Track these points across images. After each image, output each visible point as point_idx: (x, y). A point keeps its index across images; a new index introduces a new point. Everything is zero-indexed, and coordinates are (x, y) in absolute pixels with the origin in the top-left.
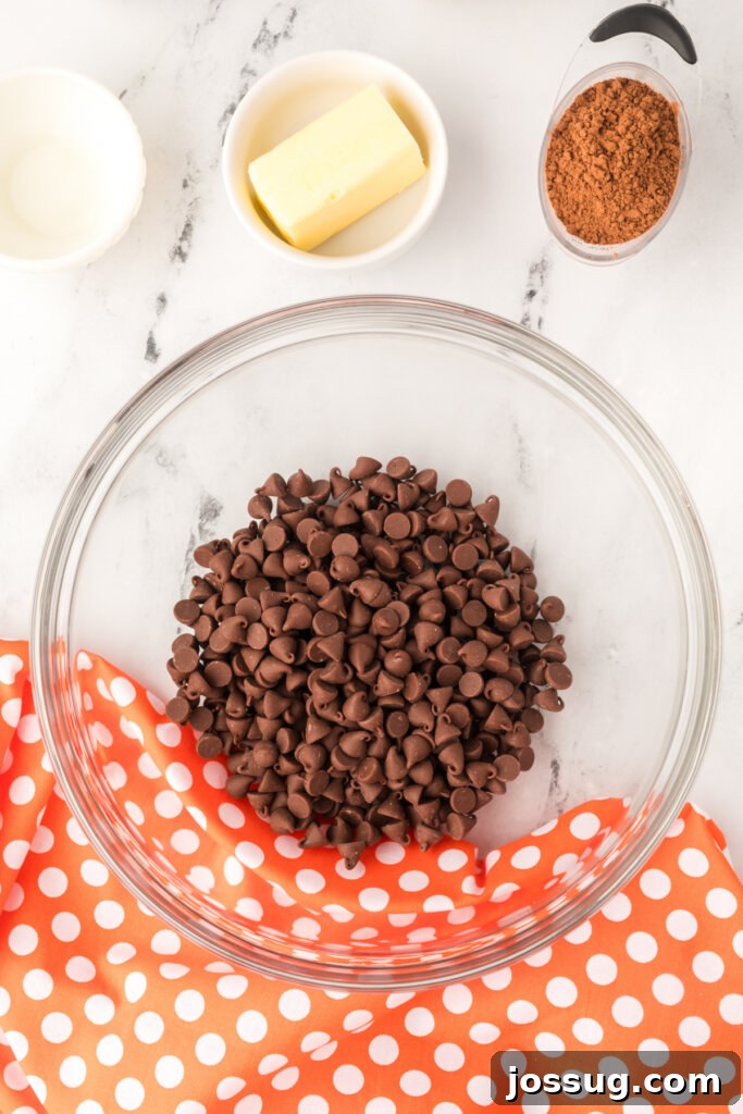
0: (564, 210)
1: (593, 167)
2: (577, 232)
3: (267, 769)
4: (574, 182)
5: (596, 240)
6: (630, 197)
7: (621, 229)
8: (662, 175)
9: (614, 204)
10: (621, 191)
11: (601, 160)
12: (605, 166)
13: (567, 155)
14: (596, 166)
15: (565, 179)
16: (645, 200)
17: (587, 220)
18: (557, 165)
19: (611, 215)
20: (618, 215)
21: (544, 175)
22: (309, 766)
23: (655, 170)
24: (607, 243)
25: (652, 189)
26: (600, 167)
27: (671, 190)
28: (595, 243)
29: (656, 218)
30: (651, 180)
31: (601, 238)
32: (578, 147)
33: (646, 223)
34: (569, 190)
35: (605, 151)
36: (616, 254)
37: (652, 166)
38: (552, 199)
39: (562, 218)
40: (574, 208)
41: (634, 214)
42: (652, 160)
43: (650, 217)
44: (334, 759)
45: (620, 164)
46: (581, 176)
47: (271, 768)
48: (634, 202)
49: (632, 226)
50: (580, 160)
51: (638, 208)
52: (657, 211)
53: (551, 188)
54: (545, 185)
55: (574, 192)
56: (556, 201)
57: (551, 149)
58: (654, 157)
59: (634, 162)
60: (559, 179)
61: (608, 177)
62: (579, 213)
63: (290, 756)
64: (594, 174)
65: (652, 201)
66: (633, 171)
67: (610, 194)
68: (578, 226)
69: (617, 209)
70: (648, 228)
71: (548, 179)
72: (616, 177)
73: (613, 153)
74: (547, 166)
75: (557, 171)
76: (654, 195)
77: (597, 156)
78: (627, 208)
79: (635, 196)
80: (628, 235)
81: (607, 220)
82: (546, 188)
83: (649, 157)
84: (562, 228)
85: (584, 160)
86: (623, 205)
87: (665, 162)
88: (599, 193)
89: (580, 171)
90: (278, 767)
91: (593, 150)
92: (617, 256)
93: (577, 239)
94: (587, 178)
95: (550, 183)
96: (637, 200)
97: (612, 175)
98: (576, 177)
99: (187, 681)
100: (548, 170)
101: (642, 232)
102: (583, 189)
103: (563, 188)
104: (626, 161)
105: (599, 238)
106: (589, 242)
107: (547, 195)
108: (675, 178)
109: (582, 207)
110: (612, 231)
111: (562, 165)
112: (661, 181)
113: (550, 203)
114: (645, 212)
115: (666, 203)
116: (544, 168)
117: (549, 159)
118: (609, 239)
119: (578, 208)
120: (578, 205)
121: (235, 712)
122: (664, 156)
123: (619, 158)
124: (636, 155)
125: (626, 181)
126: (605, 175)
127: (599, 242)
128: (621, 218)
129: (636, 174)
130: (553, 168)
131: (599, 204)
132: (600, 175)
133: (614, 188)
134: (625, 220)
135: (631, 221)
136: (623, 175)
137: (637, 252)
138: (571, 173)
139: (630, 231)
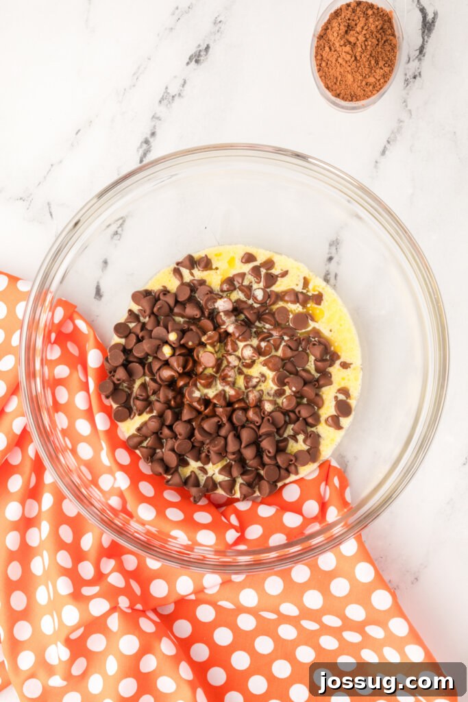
0: (329, 83)
1: (343, 53)
2: (338, 96)
3: (154, 433)
4: (333, 65)
5: (350, 98)
6: (368, 70)
7: (364, 91)
8: (387, 55)
9: (359, 75)
10: (362, 66)
11: (348, 48)
12: (351, 52)
13: (327, 49)
14: (345, 52)
15: (327, 64)
16: (378, 71)
17: (343, 87)
18: (322, 56)
19: (358, 82)
20: (362, 81)
21: (314, 63)
22: (180, 435)
23: (382, 53)
24: (357, 100)
25: (381, 63)
26: (348, 53)
27: (393, 64)
28: (350, 101)
29: (386, 82)
30: (380, 58)
31: (353, 97)
32: (334, 43)
33: (380, 85)
34: (330, 69)
35: (350, 43)
36: (363, 105)
37: (380, 50)
38: (321, 77)
39: (328, 88)
40: (335, 80)
41: (372, 80)
42: (380, 46)
43: (382, 81)
44: (196, 432)
45: (360, 49)
46: (337, 60)
47: (157, 433)
48: (371, 72)
49: (371, 87)
50: (335, 51)
51: (374, 76)
52: (386, 77)
53: (319, 70)
54: (316, 68)
55: (334, 70)
56: (323, 78)
57: (317, 47)
58: (380, 44)
59: (368, 47)
60: (324, 64)
61: (353, 58)
62: (338, 83)
63: (170, 427)
64: (345, 57)
65: (382, 71)
66: (369, 53)
67: (356, 69)
68: (338, 92)
69: (361, 78)
70: (381, 88)
71: (317, 65)
72: (358, 58)
73: (355, 44)
74: (316, 57)
75: (322, 59)
76: (383, 67)
77: (346, 46)
78: (367, 76)
79: (371, 69)
80: (370, 93)
81: (355, 85)
82: (316, 71)
83: (378, 45)
84: (329, 94)
85: (338, 50)
86: (364, 75)
87: (388, 47)
88: (349, 69)
89: (335, 57)
90: (161, 433)
91: (342, 43)
92: (364, 106)
93: (339, 99)
94: (340, 60)
95: (318, 67)
96: (373, 71)
97: (356, 58)
98: (334, 61)
99: (115, 371)
100: (317, 60)
101: (378, 91)
102: (339, 68)
103: (327, 69)
104: (364, 47)
105: (352, 97)
106: (346, 101)
107: (317, 75)
108: (395, 57)
109: (339, 80)
110: (359, 92)
111: (325, 55)
112: (386, 59)
113: (319, 79)
114: (378, 78)
115: (391, 71)
116: (313, 58)
117: (316, 53)
118: (358, 98)
119: (337, 80)
120: (337, 79)
121: (141, 396)
122: (386, 44)
123: (359, 45)
124: (370, 43)
125: (365, 60)
126: (351, 57)
127: (352, 100)
128: (364, 83)
129: (371, 55)
130: (319, 57)
131: (349, 76)
132: (348, 57)
133: (358, 65)
134: (367, 84)
135: (370, 85)
136: (363, 56)
137: (375, 103)
138: (331, 59)
139: (370, 91)
